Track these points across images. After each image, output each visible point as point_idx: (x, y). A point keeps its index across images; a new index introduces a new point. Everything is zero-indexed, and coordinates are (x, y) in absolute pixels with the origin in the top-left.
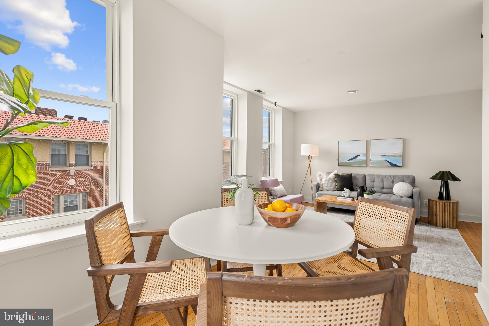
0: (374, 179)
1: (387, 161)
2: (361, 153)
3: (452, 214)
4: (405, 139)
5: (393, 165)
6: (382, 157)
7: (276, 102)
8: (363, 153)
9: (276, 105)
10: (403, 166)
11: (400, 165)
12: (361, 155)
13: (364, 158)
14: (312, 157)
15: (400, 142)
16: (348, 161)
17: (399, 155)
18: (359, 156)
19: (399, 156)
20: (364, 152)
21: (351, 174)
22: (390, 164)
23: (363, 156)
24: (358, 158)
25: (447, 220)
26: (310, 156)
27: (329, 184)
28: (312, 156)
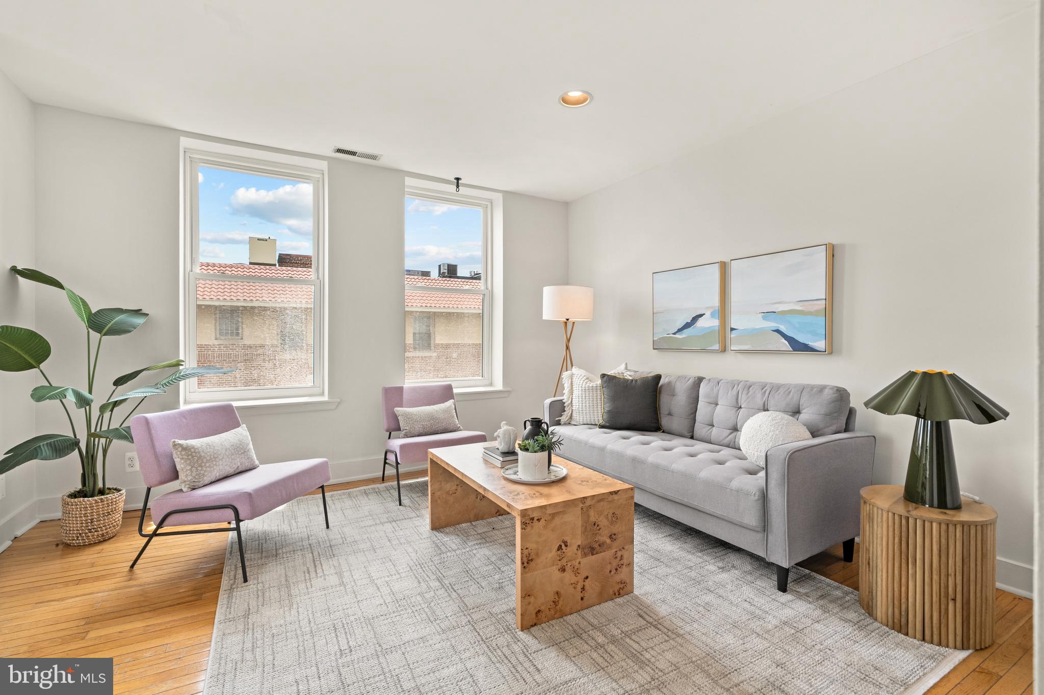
0: (717, 397)
1: (778, 331)
2: (707, 308)
3: (935, 577)
4: (842, 246)
5: (799, 347)
6: (764, 318)
7: (458, 179)
8: (711, 307)
9: (458, 186)
10: (830, 350)
11: (820, 344)
12: (708, 314)
13: (715, 323)
14: (574, 323)
15: (820, 256)
16: (674, 334)
17: (815, 308)
18: (701, 316)
19: (815, 313)
20: (716, 302)
21: (658, 377)
22: (786, 342)
23: (713, 315)
24: (700, 323)
25: (910, 600)
26: (568, 320)
27: (586, 406)
28: (574, 320)
